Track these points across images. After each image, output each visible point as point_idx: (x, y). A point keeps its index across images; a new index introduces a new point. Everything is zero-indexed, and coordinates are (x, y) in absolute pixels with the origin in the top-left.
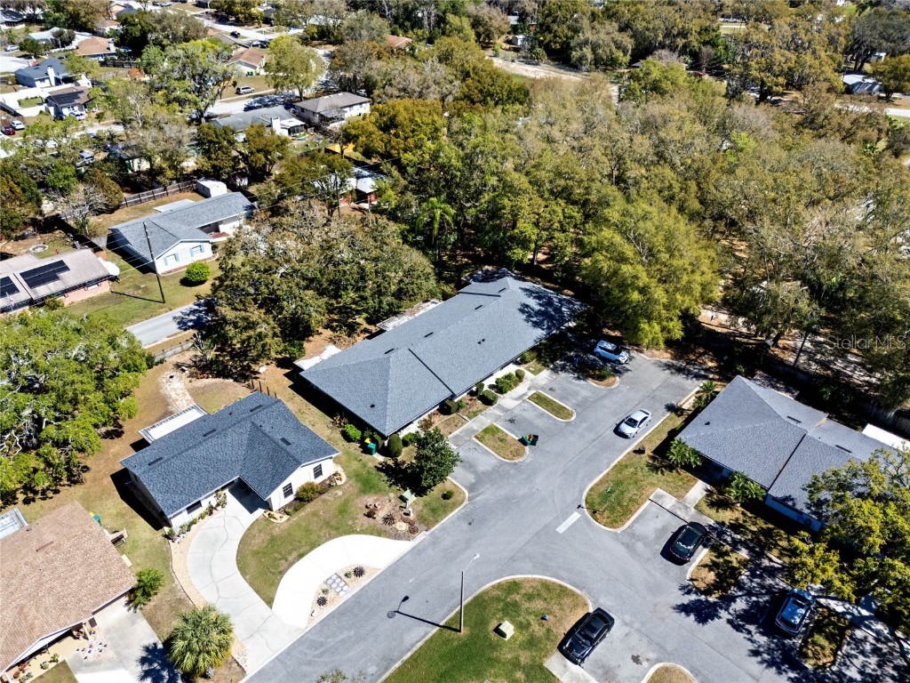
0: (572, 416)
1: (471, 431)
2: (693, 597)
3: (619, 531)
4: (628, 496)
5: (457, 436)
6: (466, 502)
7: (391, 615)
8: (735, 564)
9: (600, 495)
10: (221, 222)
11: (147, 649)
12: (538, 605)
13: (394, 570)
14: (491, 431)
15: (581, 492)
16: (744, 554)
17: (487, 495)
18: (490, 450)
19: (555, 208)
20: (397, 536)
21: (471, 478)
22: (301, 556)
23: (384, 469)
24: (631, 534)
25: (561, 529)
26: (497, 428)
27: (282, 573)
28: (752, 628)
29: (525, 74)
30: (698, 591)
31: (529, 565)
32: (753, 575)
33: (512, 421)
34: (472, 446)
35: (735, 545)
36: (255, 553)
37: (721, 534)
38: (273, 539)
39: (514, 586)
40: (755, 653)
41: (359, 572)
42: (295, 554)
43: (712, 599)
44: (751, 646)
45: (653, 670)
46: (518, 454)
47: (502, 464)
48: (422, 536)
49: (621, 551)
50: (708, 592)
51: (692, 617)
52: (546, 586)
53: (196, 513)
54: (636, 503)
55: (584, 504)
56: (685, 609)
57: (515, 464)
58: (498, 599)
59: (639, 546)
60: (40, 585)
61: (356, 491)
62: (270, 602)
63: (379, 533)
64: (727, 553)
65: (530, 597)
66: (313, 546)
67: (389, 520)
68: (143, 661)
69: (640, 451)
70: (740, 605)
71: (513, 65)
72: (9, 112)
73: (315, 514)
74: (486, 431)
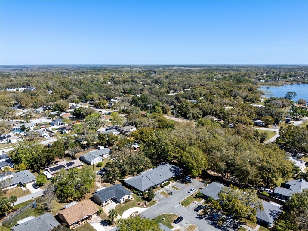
0: (180, 190)
1: (159, 192)
2: (199, 216)
3: (187, 207)
4: (189, 202)
5: (156, 193)
6: (157, 203)
8: (208, 211)
9: (184, 202)
10: (104, 154)
11: (101, 221)
12: (170, 217)
13: (144, 212)
14: (163, 192)
15: (180, 202)
16: (209, 210)
17: (162, 202)
18: (162, 195)
19: (177, 149)
20: (144, 207)
21: (159, 199)
22: (126, 210)
23: (142, 198)
24: (189, 208)
25: (175, 207)
27: (123, 212)
28: (209, 220)
29: (175, 120)
30: (200, 215)
31: (169, 212)
32: (211, 213)
33: (167, 191)
34: (159, 195)
35: (208, 209)
36: (118, 209)
37: (206, 207)
38: (121, 208)
39: (166, 214)
40: (208, 223)
41: (137, 212)
43: (202, 216)
44: (208, 222)
45: (190, 225)
46: (168, 196)
47: (165, 197)
48: (149, 208)
49: (186, 210)
50: (202, 215)
51: (198, 219)
52: (172, 214)
53: (107, 203)
54: (190, 203)
56: (197, 218)
58: (163, 216)
59: (190, 209)
60: (84, 209)
61: (136, 201)
63: (141, 207)
64: (206, 210)
65: (168, 216)
66: (129, 208)
67: (143, 205)
68: (101, 223)
69: (193, 195)
70: (207, 217)
71: (172, 118)
72: (50, 132)
73: (128, 204)
74: (162, 192)
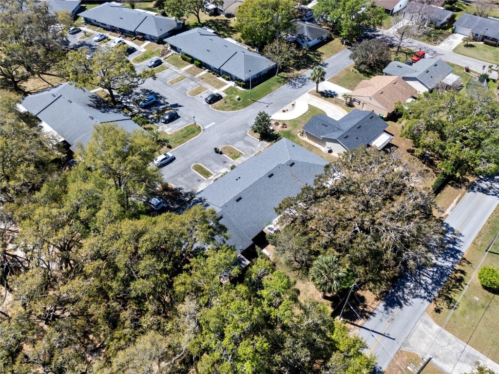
0: (194, 166)
1: (246, 156)
5: (252, 154)
6: (248, 131)
7: (272, 103)
8: (156, 114)
9: (194, 133)
12: (226, 105)
14: (235, 157)
15: (201, 134)
16: (151, 116)
17: (239, 133)
18: (237, 149)
21: (246, 139)
22: (305, 114)
25: (214, 123)
26: (233, 159)
28: (163, 103)
32: (152, 112)
33: (225, 162)
34: (245, 151)
35: (152, 119)
37: (155, 121)
39: (233, 109)
41: (284, 111)
42: (307, 114)
43: (171, 108)
44: (166, 100)
45: (197, 95)
46: (225, 148)
47: (232, 144)
52: (223, 110)
54: (181, 131)
55: (202, 131)
57: (226, 144)
58: (239, 106)
61: (292, 132)
62: (309, 105)
63: (280, 121)
65: (229, 107)
66: (302, 117)
67: (277, 124)
74: (238, 157)
